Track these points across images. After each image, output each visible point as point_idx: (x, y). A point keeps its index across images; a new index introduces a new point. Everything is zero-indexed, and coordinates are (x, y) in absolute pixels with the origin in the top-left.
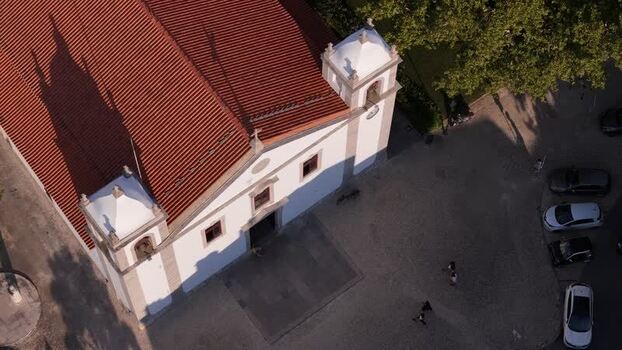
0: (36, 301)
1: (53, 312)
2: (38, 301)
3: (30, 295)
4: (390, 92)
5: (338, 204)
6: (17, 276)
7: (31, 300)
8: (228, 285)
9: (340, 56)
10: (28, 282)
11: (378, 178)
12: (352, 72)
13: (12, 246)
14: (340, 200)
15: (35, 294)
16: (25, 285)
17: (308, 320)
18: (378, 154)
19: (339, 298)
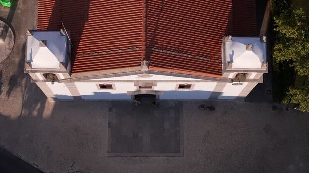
0: (10, 49)
1: (14, 61)
2: (11, 50)
3: (9, 44)
4: (254, 80)
5: (199, 108)
6: (10, 29)
7: (8, 47)
8: (110, 110)
9: (232, 46)
10: (13, 36)
11: (232, 108)
12: (232, 62)
13: (19, 12)
14: (202, 106)
15: (12, 45)
16: (11, 37)
17: (137, 158)
18: (238, 97)
19: (161, 158)
